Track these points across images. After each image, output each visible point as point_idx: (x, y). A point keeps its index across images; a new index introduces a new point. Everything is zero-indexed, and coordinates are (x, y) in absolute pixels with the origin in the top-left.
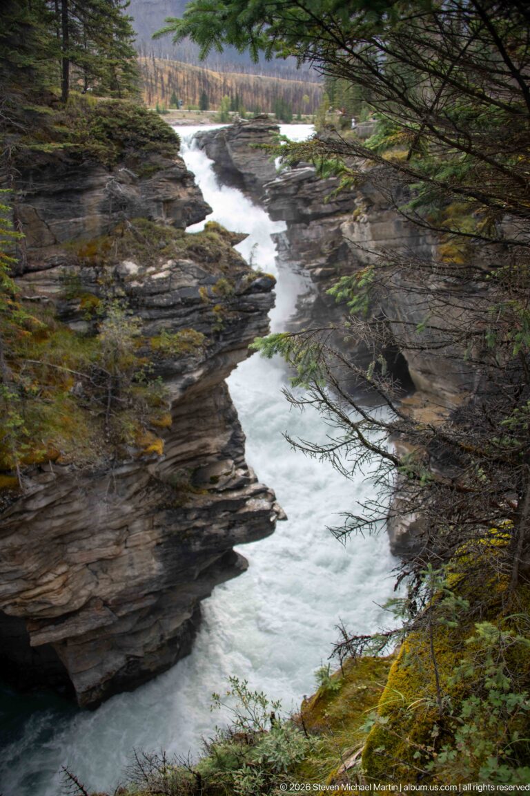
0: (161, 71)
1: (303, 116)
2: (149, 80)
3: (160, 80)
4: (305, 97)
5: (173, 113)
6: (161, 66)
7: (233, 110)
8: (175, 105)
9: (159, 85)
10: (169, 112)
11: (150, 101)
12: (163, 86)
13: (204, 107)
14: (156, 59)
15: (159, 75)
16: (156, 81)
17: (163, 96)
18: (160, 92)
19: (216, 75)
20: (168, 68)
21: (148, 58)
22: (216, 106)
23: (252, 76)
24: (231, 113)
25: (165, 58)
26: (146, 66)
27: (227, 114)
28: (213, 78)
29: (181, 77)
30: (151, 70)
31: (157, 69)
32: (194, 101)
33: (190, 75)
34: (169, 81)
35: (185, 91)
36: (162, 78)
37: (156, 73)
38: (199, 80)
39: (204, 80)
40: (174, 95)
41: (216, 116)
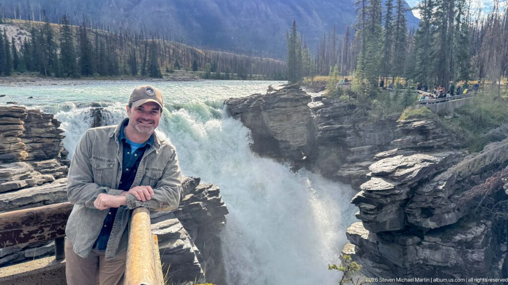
0: (169, 48)
1: (253, 75)
2: (161, 53)
4: (253, 65)
5: (176, 72)
6: (168, 45)
8: (177, 67)
9: (167, 55)
10: (174, 72)
11: (162, 64)
12: (169, 55)
13: (195, 68)
14: (165, 41)
15: (167, 49)
16: (166, 53)
17: (170, 62)
18: (168, 59)
19: (200, 51)
20: (172, 46)
21: (160, 40)
22: (201, 69)
23: (220, 52)
24: (211, 73)
25: (170, 40)
26: (159, 44)
27: (210, 74)
28: (199, 53)
29: (181, 51)
30: (162, 46)
31: (166, 46)
32: (188, 66)
33: (186, 51)
34: (173, 53)
35: (183, 59)
36: (169, 52)
37: (165, 49)
38: (192, 53)
39: (194, 54)
40: (177, 61)
41: (203, 75)
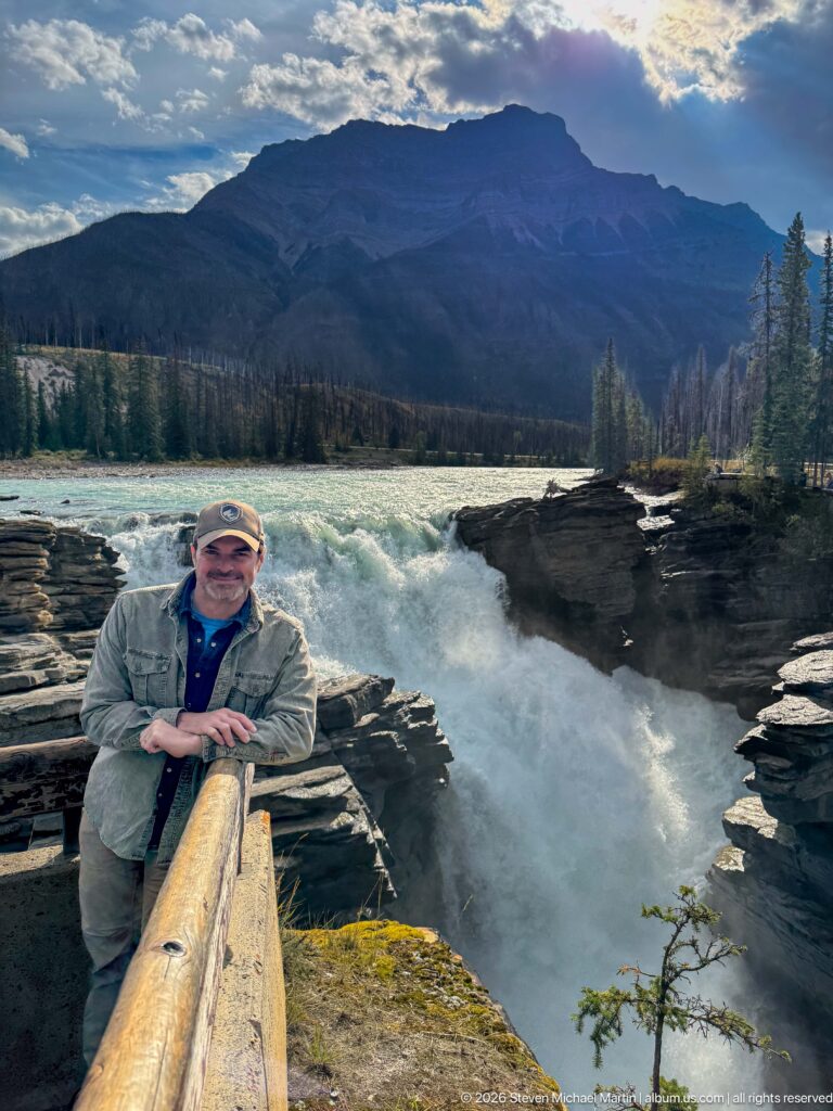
0: (342, 400)
1: (517, 457)
2: (327, 411)
3: (339, 411)
4: (517, 434)
5: (357, 451)
6: (342, 394)
7: (430, 449)
8: (358, 441)
9: (339, 417)
10: (351, 450)
11: (327, 435)
12: (343, 416)
13: (394, 444)
14: (335, 387)
15: (339, 404)
16: (335, 411)
17: (343, 431)
18: (339, 424)
19: (406, 406)
20: (350, 397)
21: (326, 384)
22: (407, 443)
23: (447, 409)
24: (428, 452)
25: (346, 385)
26: (323, 393)
27: (425, 454)
28: (402, 409)
29: (365, 408)
30: (330, 399)
31: (336, 399)
32: (381, 437)
33: (376, 405)
34: (351, 412)
35: (371, 423)
36: (342, 409)
37: (335, 403)
38: (388, 411)
39: (393, 411)
40: (357, 429)
41: (410, 456)
